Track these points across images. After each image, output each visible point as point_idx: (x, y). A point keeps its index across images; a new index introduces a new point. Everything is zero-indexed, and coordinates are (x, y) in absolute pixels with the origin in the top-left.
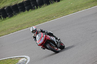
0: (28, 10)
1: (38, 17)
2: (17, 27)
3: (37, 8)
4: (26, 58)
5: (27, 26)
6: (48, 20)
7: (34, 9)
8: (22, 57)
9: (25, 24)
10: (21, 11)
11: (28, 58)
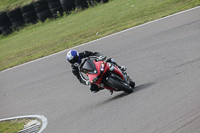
0: (43, 20)
1: (64, 34)
2: (20, 55)
3: (62, 15)
4: (39, 120)
5: (41, 53)
6: (85, 40)
7: (56, 17)
8: (30, 118)
9: (37, 49)
10: (29, 22)
11: (44, 119)
